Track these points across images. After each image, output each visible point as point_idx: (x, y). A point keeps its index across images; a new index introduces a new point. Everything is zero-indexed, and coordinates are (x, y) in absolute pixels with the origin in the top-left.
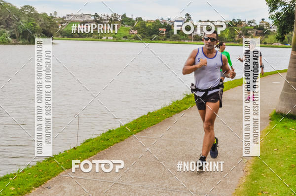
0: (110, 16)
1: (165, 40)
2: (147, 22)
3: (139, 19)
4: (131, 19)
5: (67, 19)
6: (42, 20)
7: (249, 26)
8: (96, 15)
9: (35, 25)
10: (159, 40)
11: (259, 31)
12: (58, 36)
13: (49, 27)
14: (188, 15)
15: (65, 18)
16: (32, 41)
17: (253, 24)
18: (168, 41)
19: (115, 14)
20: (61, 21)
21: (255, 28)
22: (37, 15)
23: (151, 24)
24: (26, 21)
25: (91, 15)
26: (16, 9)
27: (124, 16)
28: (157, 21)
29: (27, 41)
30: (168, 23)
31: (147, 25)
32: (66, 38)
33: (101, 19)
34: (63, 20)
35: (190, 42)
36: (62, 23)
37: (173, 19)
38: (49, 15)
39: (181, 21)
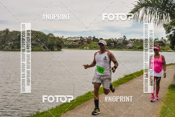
0: (88, 37)
1: (114, 48)
4: (97, 39)
6: (57, 40)
7: (155, 41)
8: (81, 37)
9: (54, 42)
10: (111, 48)
11: (160, 44)
12: (64, 47)
13: (60, 43)
14: (124, 36)
15: (67, 39)
16: (52, 49)
17: (157, 40)
18: (115, 49)
19: (90, 37)
20: (65, 40)
21: (159, 42)
22: (54, 38)
23: (107, 41)
24: (50, 40)
25: (79, 37)
26: (45, 35)
27: (94, 37)
28: (110, 39)
30: (115, 40)
33: (83, 39)
35: (126, 49)
36: (66, 41)
37: (117, 39)
38: (60, 38)
39: (121, 39)
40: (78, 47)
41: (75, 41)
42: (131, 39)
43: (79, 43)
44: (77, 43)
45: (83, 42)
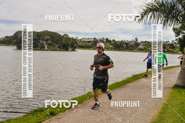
0: (101, 39)
1: (125, 50)
2: (117, 42)
3: (114, 40)
4: (110, 40)
5: (82, 40)
6: (72, 40)
7: (166, 44)
8: (95, 38)
9: (69, 43)
10: (123, 50)
11: (171, 46)
12: (78, 47)
14: (136, 38)
15: (81, 39)
16: (67, 49)
17: (168, 43)
18: (127, 50)
19: (103, 38)
21: (169, 45)
22: (69, 38)
23: (119, 43)
24: (65, 41)
25: (92, 39)
26: (60, 35)
27: (107, 39)
28: (122, 41)
29: (65, 50)
30: (127, 42)
31: (117, 43)
32: (81, 48)
33: (97, 40)
34: (80, 41)
35: (137, 51)
37: (129, 41)
38: (74, 38)
39: (133, 41)
40: (92, 48)
41: (89, 42)
42: (142, 41)
43: (93, 44)
44: (90, 44)
45: (97, 43)
